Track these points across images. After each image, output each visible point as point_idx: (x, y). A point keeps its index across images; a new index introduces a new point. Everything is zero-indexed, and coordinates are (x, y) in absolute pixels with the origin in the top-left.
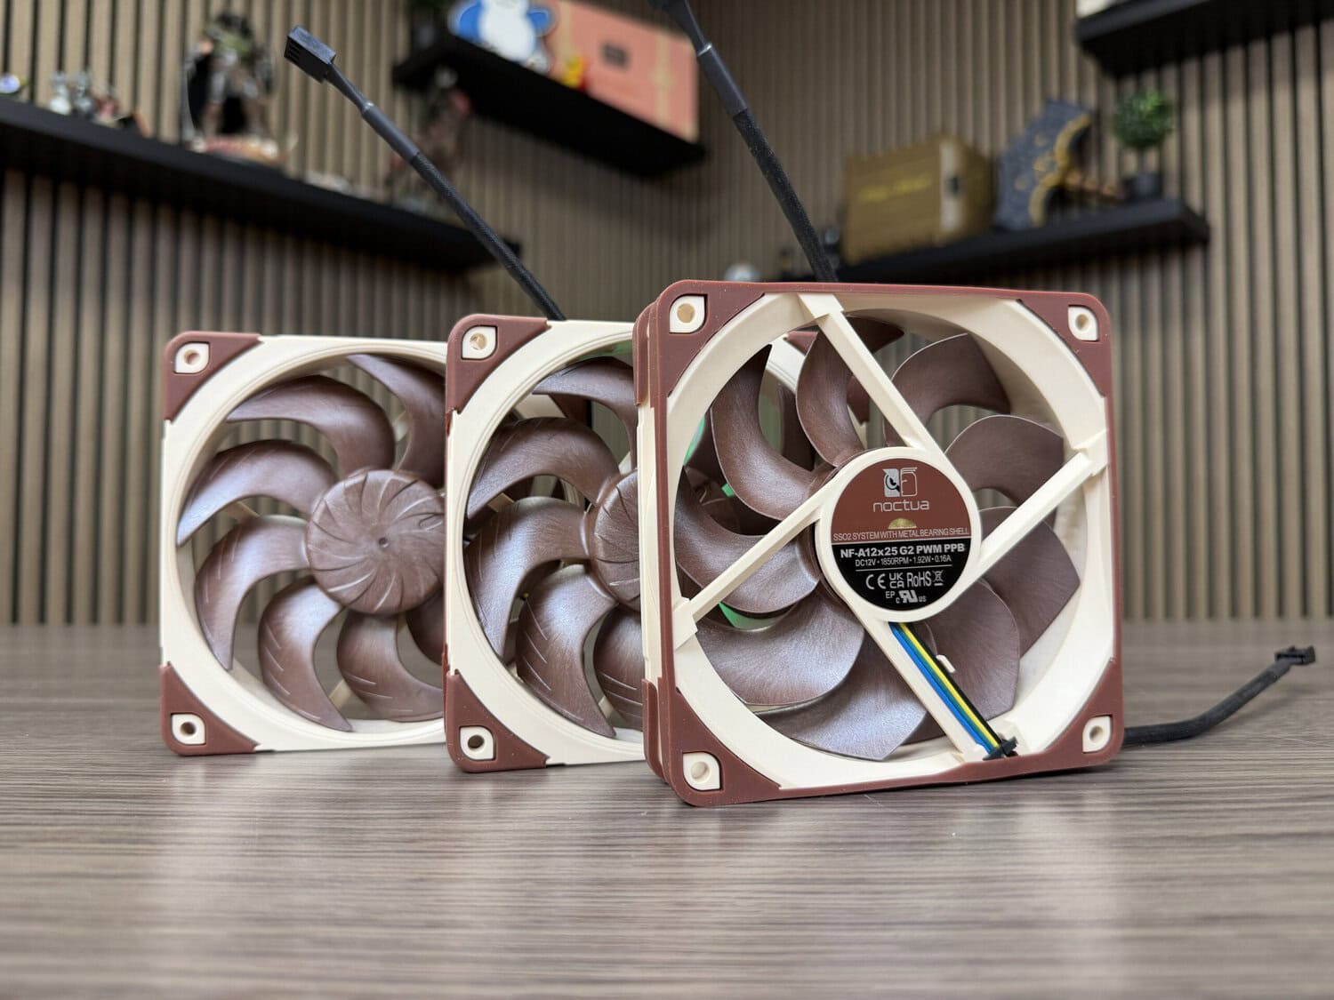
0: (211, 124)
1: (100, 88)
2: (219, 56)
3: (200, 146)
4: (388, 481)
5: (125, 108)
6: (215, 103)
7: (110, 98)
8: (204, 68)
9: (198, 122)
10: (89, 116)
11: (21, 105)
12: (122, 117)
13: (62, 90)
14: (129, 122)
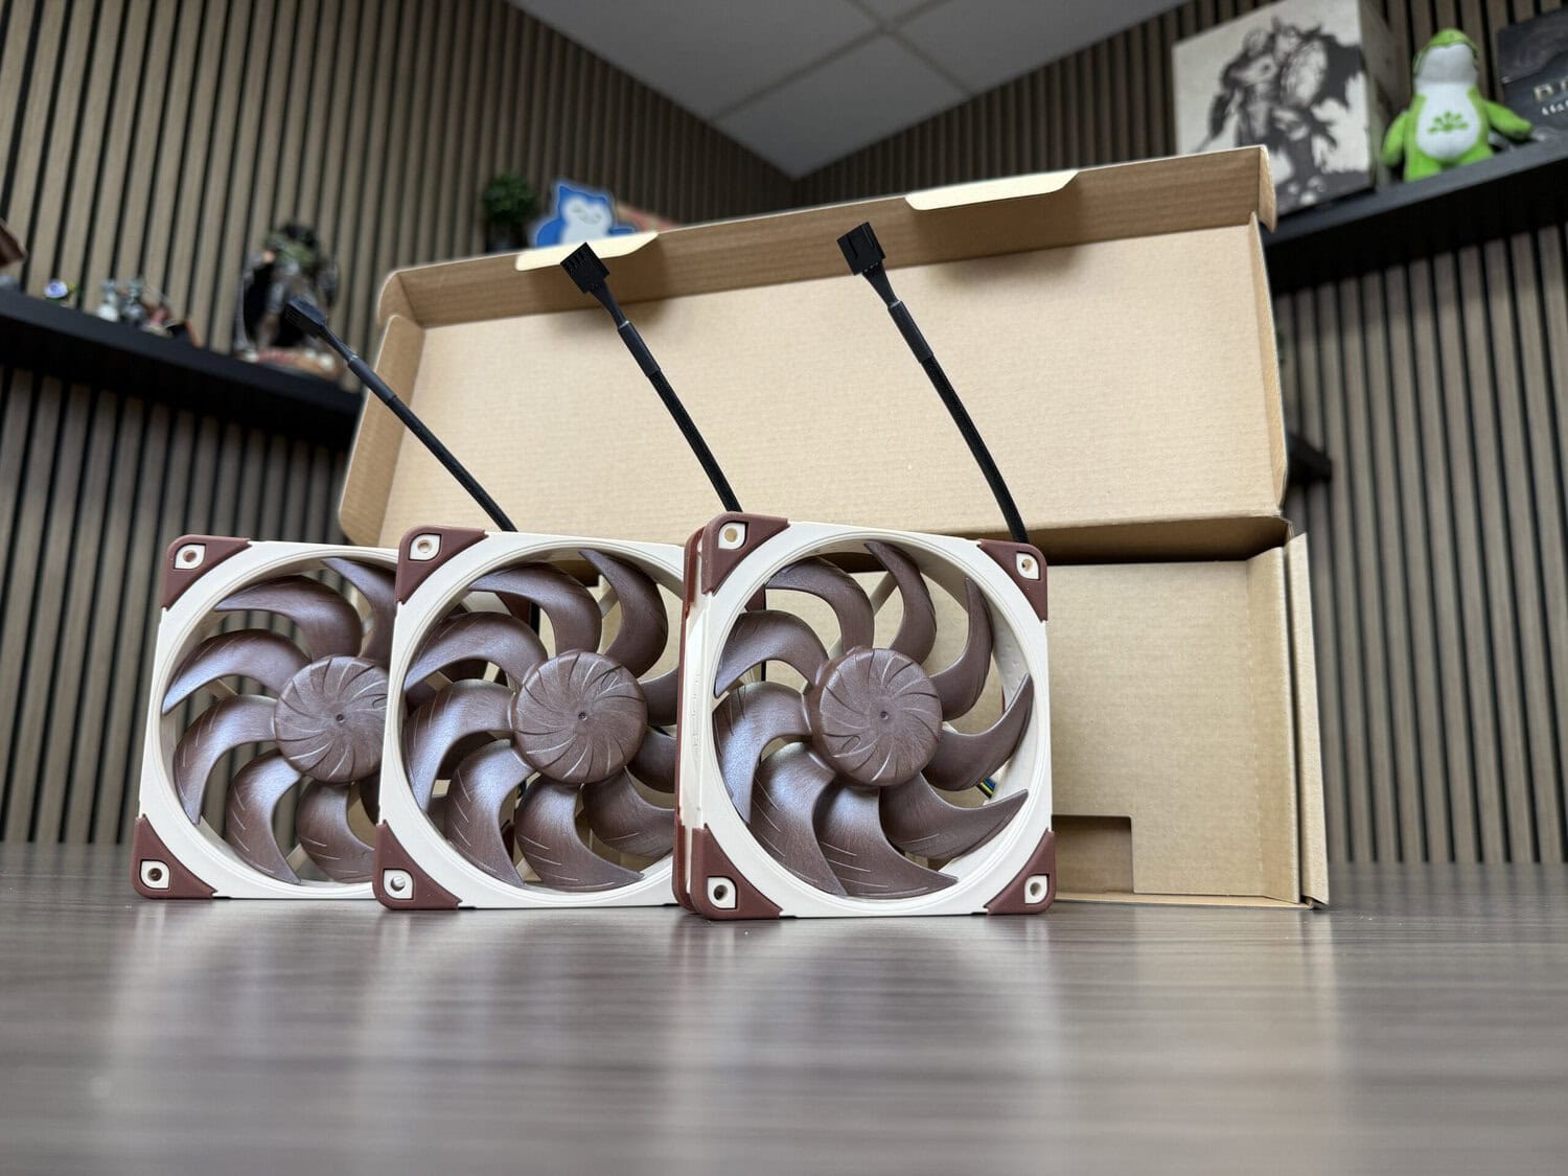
0: (265, 336)
1: (152, 296)
2: (280, 266)
3: (252, 357)
4: (348, 666)
5: (177, 316)
6: (272, 315)
7: (162, 305)
8: (264, 277)
9: (252, 335)
10: (138, 323)
11: (65, 308)
12: (173, 324)
13: (112, 298)
14: (180, 330)
